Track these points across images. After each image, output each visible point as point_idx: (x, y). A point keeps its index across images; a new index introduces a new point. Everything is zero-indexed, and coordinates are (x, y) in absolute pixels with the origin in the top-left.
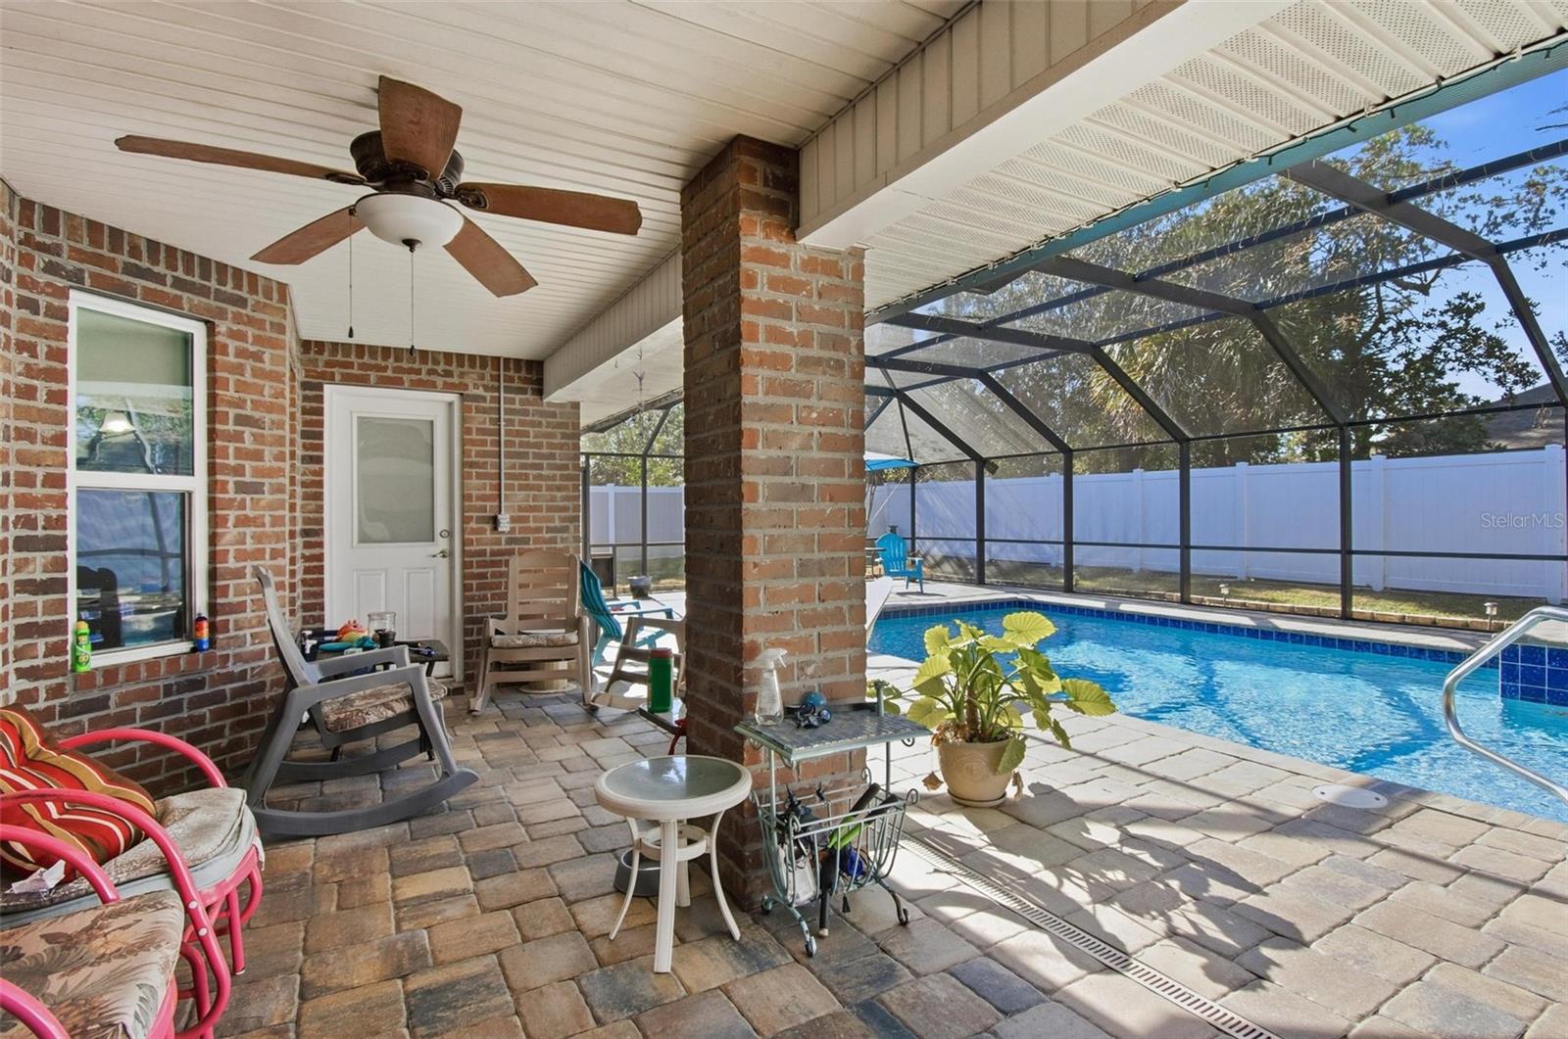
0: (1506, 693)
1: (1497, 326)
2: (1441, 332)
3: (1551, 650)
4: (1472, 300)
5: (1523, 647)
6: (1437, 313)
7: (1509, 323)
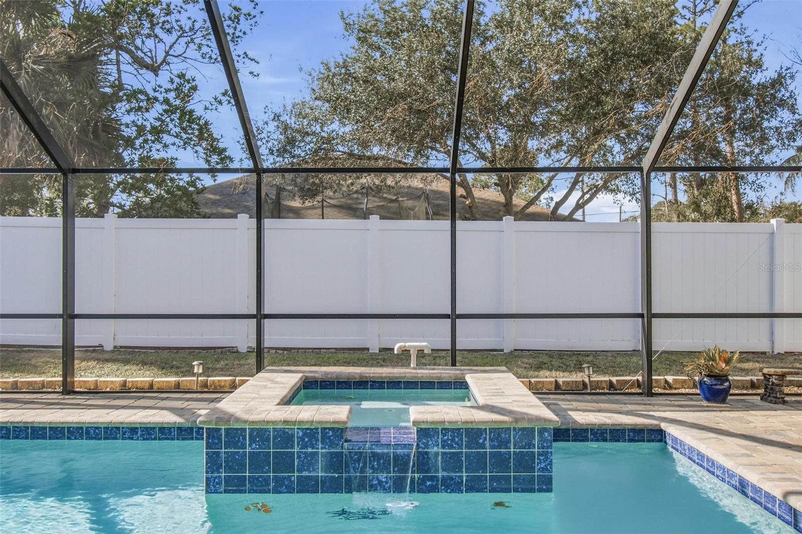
0: (211, 487)
1: (206, 108)
2: (165, 107)
3: (252, 430)
4: (188, 81)
5: (227, 430)
6: (163, 90)
7: (214, 107)
